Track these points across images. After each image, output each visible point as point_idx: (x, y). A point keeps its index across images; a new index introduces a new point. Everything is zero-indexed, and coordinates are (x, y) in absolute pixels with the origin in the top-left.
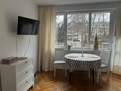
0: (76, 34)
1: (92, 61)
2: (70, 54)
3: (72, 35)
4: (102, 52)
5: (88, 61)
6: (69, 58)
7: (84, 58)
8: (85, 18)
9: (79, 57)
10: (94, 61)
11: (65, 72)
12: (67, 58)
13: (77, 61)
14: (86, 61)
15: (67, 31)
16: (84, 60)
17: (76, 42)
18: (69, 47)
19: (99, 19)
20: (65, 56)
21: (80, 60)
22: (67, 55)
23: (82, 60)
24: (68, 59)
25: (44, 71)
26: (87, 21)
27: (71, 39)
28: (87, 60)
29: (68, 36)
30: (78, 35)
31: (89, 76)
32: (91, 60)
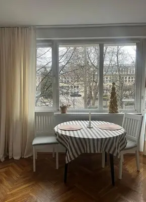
0: (76, 84)
1: (110, 138)
2: (65, 123)
3: (68, 87)
4: (125, 118)
5: (102, 139)
6: (64, 133)
7: (94, 131)
8: (89, 58)
9: (84, 129)
10: (114, 137)
11: (55, 158)
12: (60, 132)
13: (80, 138)
14: (98, 139)
15: (61, 78)
16: (95, 137)
17: (76, 98)
18: (64, 109)
19: (111, 61)
20: (56, 129)
21: (86, 137)
22: (59, 125)
23: (90, 137)
24: (62, 135)
25: (13, 158)
26: (92, 63)
27: (67, 93)
28: (99, 137)
29: (62, 87)
30: (78, 87)
31: (103, 166)
32: (108, 137)
